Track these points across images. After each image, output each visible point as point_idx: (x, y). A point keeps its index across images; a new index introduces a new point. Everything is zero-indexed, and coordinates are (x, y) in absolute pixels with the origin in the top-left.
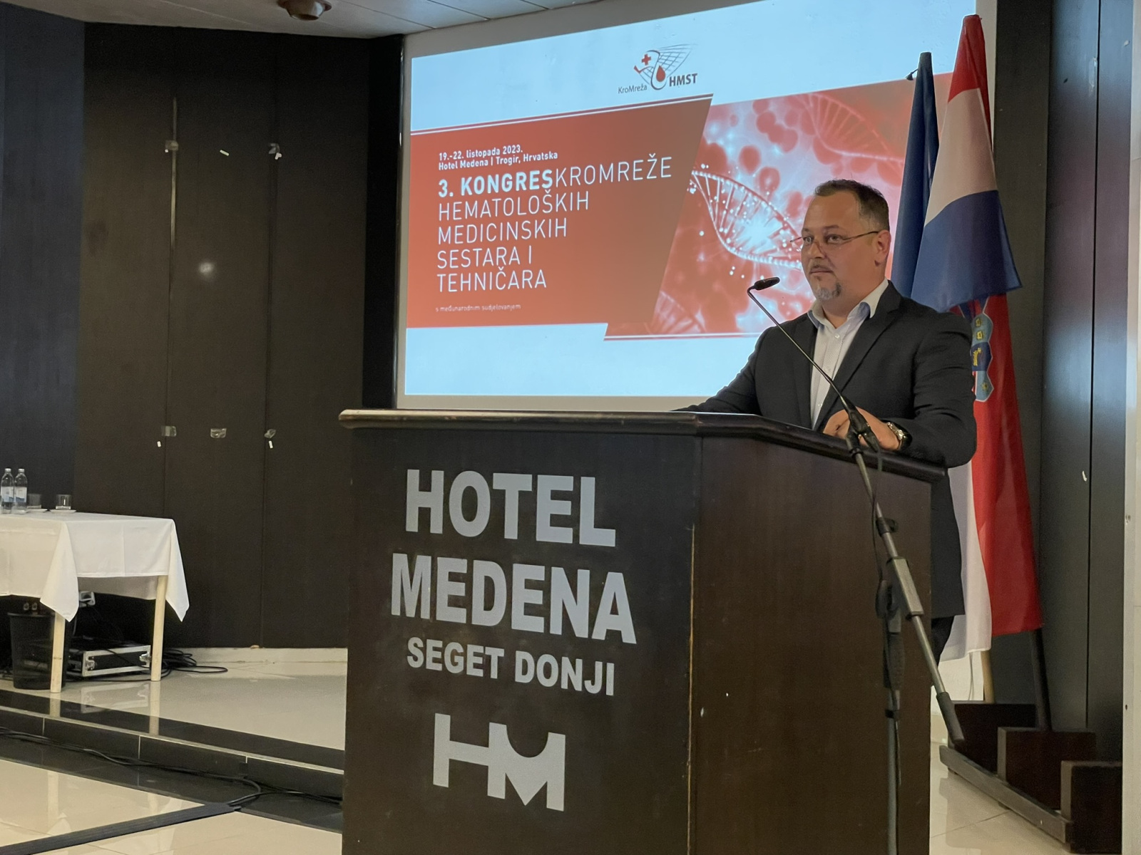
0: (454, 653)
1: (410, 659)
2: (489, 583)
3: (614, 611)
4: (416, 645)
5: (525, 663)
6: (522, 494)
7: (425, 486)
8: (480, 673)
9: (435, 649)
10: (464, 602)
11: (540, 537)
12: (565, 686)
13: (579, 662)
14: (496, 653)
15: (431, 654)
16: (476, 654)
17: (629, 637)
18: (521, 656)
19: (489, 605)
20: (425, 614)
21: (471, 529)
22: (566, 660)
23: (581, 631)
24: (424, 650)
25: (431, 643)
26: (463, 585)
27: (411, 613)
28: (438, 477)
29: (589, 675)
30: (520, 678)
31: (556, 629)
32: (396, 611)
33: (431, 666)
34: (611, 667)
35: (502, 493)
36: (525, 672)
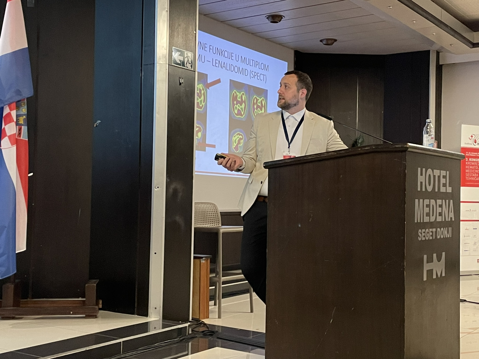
0: (427, 233)
1: (419, 237)
2: (433, 206)
3: (451, 212)
4: (420, 232)
5: (439, 231)
6: (438, 176)
7: (422, 175)
8: (431, 238)
9: (424, 232)
10: (428, 215)
11: (441, 191)
12: (445, 237)
13: (447, 228)
14: (434, 230)
15: (423, 234)
16: (431, 232)
17: (453, 220)
18: (439, 229)
19: (433, 216)
20: (422, 221)
21: (430, 189)
22: (445, 228)
23: (447, 220)
24: (421, 233)
25: (423, 230)
26: (428, 208)
27: (419, 221)
28: (424, 170)
29: (448, 232)
30: (438, 237)
31: (443, 220)
32: (416, 222)
33: (424, 239)
34: (451, 228)
35: (435, 175)
36: (439, 235)
